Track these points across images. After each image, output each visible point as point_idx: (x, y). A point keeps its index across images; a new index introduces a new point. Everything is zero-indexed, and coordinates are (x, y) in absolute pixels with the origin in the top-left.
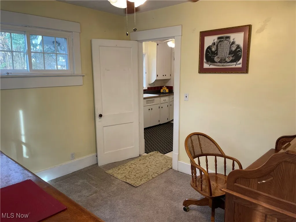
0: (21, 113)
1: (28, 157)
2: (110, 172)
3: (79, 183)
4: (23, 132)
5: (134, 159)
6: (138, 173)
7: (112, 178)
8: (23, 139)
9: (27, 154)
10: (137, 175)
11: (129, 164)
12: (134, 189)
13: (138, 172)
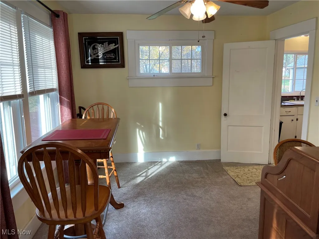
0: (160, 105)
1: (162, 138)
2: (226, 168)
3: (195, 168)
4: (161, 119)
5: (260, 165)
6: (252, 177)
7: (225, 173)
8: (161, 124)
9: (163, 136)
10: (250, 178)
11: (250, 168)
12: (236, 186)
13: (254, 176)
